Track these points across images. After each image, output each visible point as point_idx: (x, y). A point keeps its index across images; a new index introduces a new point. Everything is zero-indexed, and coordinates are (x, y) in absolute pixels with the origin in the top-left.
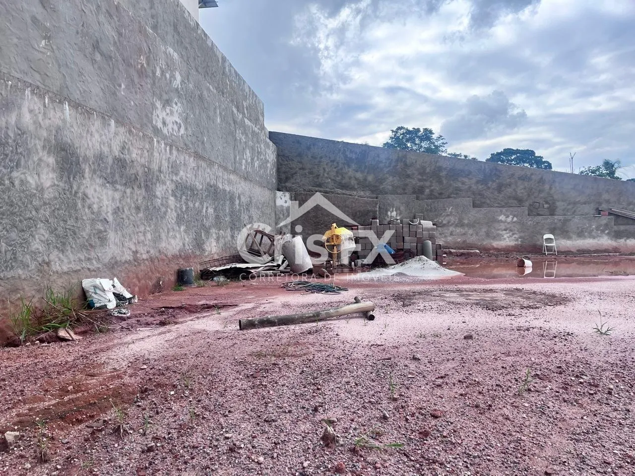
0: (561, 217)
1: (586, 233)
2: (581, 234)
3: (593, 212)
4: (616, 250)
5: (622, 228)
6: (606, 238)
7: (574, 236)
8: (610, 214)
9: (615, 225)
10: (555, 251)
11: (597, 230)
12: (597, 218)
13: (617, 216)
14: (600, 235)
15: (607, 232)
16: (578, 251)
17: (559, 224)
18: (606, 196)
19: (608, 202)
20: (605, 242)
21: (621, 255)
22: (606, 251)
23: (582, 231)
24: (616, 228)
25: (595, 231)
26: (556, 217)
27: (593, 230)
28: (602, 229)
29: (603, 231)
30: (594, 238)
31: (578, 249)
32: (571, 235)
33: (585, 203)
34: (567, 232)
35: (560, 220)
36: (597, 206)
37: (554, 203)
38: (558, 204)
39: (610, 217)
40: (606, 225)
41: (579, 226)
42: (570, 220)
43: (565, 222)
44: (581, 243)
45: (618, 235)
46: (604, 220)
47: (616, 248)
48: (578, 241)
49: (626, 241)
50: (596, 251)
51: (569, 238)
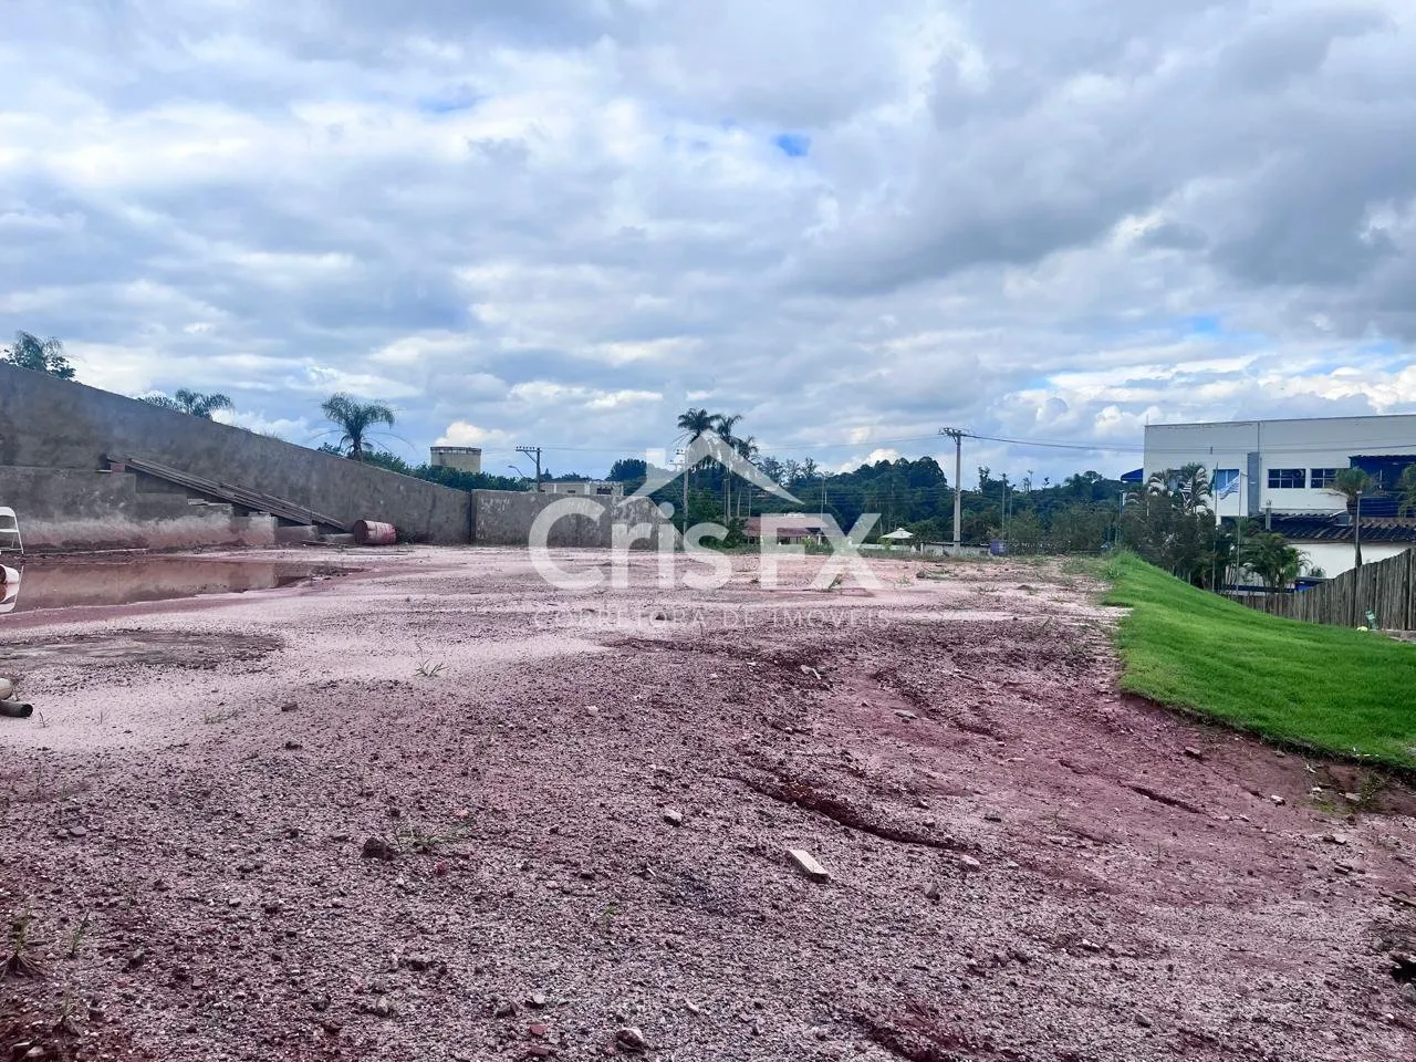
0: (30, 471)
1: (82, 507)
2: (70, 509)
3: (94, 463)
4: (139, 542)
5: (152, 497)
6: (121, 517)
7: (58, 513)
8: (128, 469)
9: (137, 491)
10: (18, 546)
11: (104, 501)
12: (104, 476)
13: (142, 475)
14: (108, 511)
15: (122, 504)
16: (66, 544)
17: (25, 486)
18: (118, 432)
19: (123, 443)
20: (119, 525)
21: (151, 551)
22: (120, 544)
23: (74, 503)
24: (139, 497)
25: (99, 503)
26: (18, 469)
27: (94, 501)
28: (113, 500)
29: (114, 504)
30: (97, 518)
31: (64, 539)
32: (51, 508)
33: (78, 443)
34: (43, 503)
35: (27, 476)
36: (102, 451)
37: (12, 438)
38: (22, 439)
39: (129, 475)
40: (121, 491)
41: (67, 490)
42: (49, 477)
43: (38, 480)
44: (71, 529)
45: (143, 512)
46: (118, 480)
47: (140, 537)
48: (65, 524)
49: (157, 524)
50: (102, 544)
51: (47, 516)
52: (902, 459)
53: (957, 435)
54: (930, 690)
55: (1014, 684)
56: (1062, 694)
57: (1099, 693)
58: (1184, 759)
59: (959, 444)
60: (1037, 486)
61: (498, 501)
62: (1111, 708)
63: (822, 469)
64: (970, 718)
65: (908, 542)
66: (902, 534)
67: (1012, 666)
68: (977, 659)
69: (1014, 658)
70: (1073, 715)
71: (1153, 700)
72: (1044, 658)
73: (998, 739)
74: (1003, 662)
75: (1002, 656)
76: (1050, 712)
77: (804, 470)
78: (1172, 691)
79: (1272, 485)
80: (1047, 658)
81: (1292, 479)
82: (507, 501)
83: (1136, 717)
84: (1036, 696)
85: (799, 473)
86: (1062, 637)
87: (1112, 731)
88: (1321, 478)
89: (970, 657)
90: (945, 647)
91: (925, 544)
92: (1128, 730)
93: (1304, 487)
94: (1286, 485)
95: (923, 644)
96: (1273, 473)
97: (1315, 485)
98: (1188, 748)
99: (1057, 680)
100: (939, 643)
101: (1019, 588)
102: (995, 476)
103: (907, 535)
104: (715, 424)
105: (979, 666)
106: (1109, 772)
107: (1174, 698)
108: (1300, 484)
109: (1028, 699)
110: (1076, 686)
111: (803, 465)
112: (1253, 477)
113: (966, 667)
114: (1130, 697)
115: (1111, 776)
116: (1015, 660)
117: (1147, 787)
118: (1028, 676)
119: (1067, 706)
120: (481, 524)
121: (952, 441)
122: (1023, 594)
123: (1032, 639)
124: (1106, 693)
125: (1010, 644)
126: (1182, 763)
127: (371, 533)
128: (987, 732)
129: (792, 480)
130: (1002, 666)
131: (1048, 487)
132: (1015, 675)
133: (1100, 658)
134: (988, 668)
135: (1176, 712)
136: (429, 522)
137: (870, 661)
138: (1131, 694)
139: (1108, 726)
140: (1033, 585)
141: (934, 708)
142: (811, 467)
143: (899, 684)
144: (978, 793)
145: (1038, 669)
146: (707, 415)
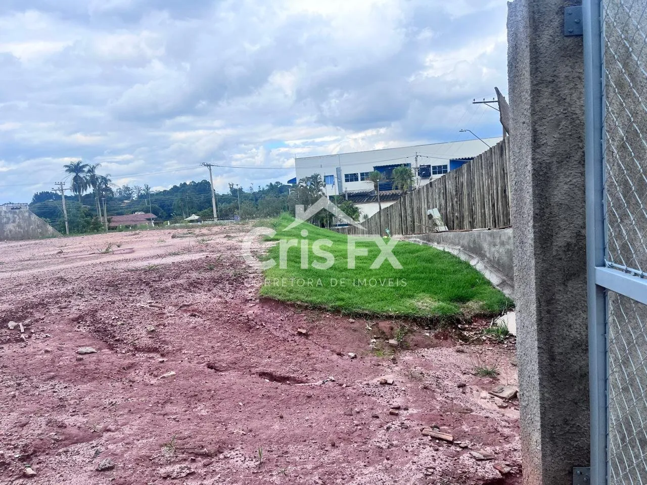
53: (209, 166)
54: (119, 323)
55: (188, 305)
56: (219, 307)
57: (247, 301)
58: (297, 338)
59: (210, 170)
62: (252, 310)
63: (154, 189)
64: (146, 341)
65: (197, 221)
66: (194, 217)
67: (191, 292)
68: (166, 290)
69: (194, 285)
70: (225, 322)
71: (279, 300)
72: (215, 282)
73: (163, 355)
74: (185, 289)
75: (185, 286)
76: (208, 323)
77: (144, 190)
78: (291, 292)
79: (347, 181)
80: (216, 282)
81: (352, 178)
83: (269, 314)
84: (200, 312)
85: (143, 192)
86: (231, 265)
87: (250, 328)
88: (364, 176)
89: (162, 289)
90: (147, 284)
92: (262, 325)
93: (358, 180)
94: (352, 180)
95: (132, 284)
96: (346, 176)
97: (362, 179)
98: (299, 330)
99: (220, 297)
100: (144, 282)
101: (225, 237)
102: (235, 187)
103: (197, 217)
104: (86, 169)
105: (168, 294)
106: (244, 365)
107: (292, 296)
109: (195, 316)
110: (232, 298)
111: (144, 187)
112: (339, 178)
113: (157, 297)
114: (265, 301)
115: (245, 367)
116: (195, 287)
117: (269, 370)
118: (200, 298)
119: (220, 316)
121: (206, 168)
122: (225, 240)
123: (211, 269)
124: (251, 300)
125: (194, 275)
126: (295, 342)
128: (155, 350)
129: (138, 196)
130: (183, 293)
131: (260, 190)
132: (189, 298)
133: (252, 275)
134: (174, 296)
135: (293, 305)
137: (78, 306)
138: (265, 298)
139: (249, 326)
140: (232, 235)
141: (118, 338)
142: (148, 188)
143: (95, 321)
144: (109, 430)
145: (209, 290)
146: (81, 165)
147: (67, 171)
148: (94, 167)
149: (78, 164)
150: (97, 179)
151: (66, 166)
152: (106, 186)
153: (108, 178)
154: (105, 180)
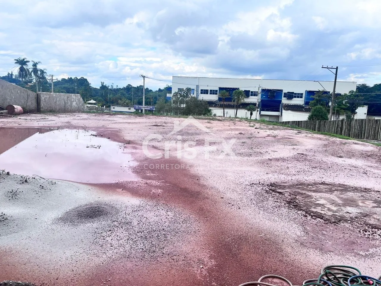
52: (76, 77)
53: (144, 77)
60: (115, 87)
61: (46, 96)
65: (95, 104)
66: (92, 101)
79: (201, 93)
81: (205, 92)
82: (48, 96)
88: (213, 92)
91: (112, 106)
93: (208, 94)
94: (204, 93)
96: (202, 90)
97: (211, 94)
103: (94, 102)
108: (207, 93)
112: (197, 91)
120: (42, 105)
127: (15, 110)
131: (117, 88)
136: (26, 104)
146: (25, 60)
147: (16, 63)
148: (37, 63)
149: (24, 59)
150: (38, 71)
151: (15, 60)
152: (43, 76)
153: (45, 71)
154: (42, 72)
